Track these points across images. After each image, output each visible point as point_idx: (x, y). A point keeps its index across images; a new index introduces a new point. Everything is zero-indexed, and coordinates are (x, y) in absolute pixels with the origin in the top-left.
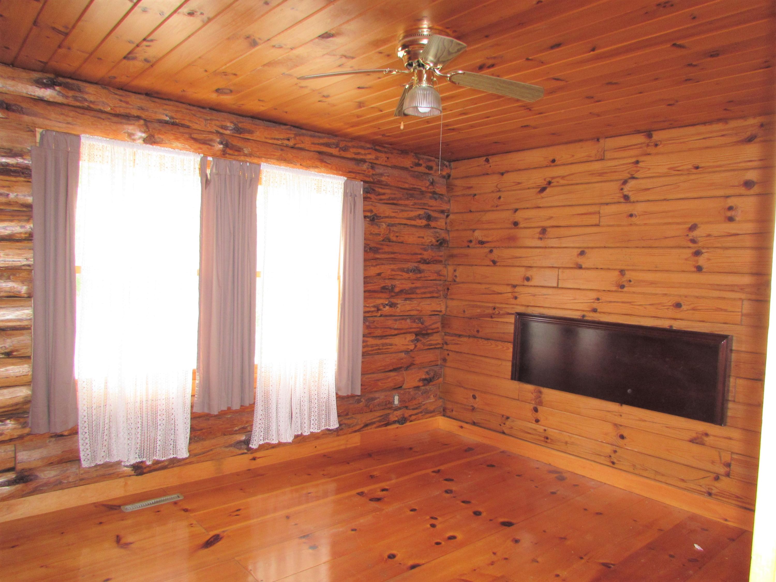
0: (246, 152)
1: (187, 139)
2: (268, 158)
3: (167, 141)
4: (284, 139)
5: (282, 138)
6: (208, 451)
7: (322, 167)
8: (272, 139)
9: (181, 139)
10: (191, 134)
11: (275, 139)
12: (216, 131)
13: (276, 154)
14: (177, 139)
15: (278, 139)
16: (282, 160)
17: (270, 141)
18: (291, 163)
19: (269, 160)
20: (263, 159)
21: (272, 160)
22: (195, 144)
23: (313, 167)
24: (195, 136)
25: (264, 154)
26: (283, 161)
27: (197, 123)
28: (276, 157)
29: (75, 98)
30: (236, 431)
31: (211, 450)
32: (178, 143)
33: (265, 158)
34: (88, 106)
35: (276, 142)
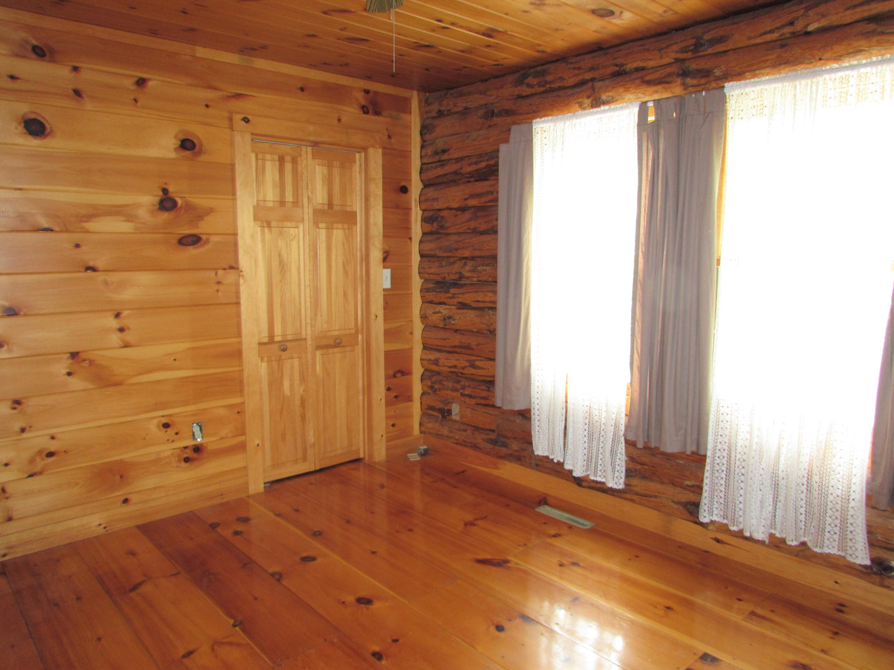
0: (717, 74)
1: (638, 86)
2: (756, 70)
3: (618, 98)
4: (783, 27)
5: (779, 25)
6: (651, 496)
7: (870, 47)
8: (761, 35)
9: (631, 89)
10: (642, 78)
11: (765, 33)
12: (675, 59)
13: (771, 57)
14: (627, 90)
15: (771, 32)
16: (780, 64)
17: (759, 40)
18: (801, 63)
19: (757, 72)
20: (747, 74)
21: (763, 71)
22: (648, 89)
23: (848, 54)
24: (648, 78)
25: (748, 66)
26: (782, 66)
27: (650, 60)
28: (768, 63)
29: (539, 85)
30: (688, 485)
31: (656, 497)
32: (629, 95)
33: (750, 71)
34: (550, 87)
35: (768, 37)
